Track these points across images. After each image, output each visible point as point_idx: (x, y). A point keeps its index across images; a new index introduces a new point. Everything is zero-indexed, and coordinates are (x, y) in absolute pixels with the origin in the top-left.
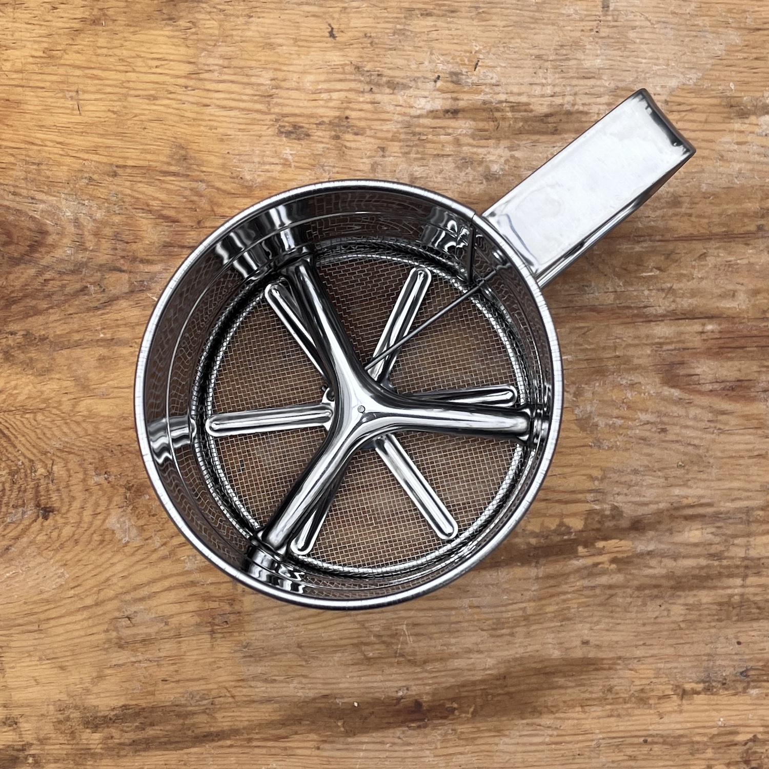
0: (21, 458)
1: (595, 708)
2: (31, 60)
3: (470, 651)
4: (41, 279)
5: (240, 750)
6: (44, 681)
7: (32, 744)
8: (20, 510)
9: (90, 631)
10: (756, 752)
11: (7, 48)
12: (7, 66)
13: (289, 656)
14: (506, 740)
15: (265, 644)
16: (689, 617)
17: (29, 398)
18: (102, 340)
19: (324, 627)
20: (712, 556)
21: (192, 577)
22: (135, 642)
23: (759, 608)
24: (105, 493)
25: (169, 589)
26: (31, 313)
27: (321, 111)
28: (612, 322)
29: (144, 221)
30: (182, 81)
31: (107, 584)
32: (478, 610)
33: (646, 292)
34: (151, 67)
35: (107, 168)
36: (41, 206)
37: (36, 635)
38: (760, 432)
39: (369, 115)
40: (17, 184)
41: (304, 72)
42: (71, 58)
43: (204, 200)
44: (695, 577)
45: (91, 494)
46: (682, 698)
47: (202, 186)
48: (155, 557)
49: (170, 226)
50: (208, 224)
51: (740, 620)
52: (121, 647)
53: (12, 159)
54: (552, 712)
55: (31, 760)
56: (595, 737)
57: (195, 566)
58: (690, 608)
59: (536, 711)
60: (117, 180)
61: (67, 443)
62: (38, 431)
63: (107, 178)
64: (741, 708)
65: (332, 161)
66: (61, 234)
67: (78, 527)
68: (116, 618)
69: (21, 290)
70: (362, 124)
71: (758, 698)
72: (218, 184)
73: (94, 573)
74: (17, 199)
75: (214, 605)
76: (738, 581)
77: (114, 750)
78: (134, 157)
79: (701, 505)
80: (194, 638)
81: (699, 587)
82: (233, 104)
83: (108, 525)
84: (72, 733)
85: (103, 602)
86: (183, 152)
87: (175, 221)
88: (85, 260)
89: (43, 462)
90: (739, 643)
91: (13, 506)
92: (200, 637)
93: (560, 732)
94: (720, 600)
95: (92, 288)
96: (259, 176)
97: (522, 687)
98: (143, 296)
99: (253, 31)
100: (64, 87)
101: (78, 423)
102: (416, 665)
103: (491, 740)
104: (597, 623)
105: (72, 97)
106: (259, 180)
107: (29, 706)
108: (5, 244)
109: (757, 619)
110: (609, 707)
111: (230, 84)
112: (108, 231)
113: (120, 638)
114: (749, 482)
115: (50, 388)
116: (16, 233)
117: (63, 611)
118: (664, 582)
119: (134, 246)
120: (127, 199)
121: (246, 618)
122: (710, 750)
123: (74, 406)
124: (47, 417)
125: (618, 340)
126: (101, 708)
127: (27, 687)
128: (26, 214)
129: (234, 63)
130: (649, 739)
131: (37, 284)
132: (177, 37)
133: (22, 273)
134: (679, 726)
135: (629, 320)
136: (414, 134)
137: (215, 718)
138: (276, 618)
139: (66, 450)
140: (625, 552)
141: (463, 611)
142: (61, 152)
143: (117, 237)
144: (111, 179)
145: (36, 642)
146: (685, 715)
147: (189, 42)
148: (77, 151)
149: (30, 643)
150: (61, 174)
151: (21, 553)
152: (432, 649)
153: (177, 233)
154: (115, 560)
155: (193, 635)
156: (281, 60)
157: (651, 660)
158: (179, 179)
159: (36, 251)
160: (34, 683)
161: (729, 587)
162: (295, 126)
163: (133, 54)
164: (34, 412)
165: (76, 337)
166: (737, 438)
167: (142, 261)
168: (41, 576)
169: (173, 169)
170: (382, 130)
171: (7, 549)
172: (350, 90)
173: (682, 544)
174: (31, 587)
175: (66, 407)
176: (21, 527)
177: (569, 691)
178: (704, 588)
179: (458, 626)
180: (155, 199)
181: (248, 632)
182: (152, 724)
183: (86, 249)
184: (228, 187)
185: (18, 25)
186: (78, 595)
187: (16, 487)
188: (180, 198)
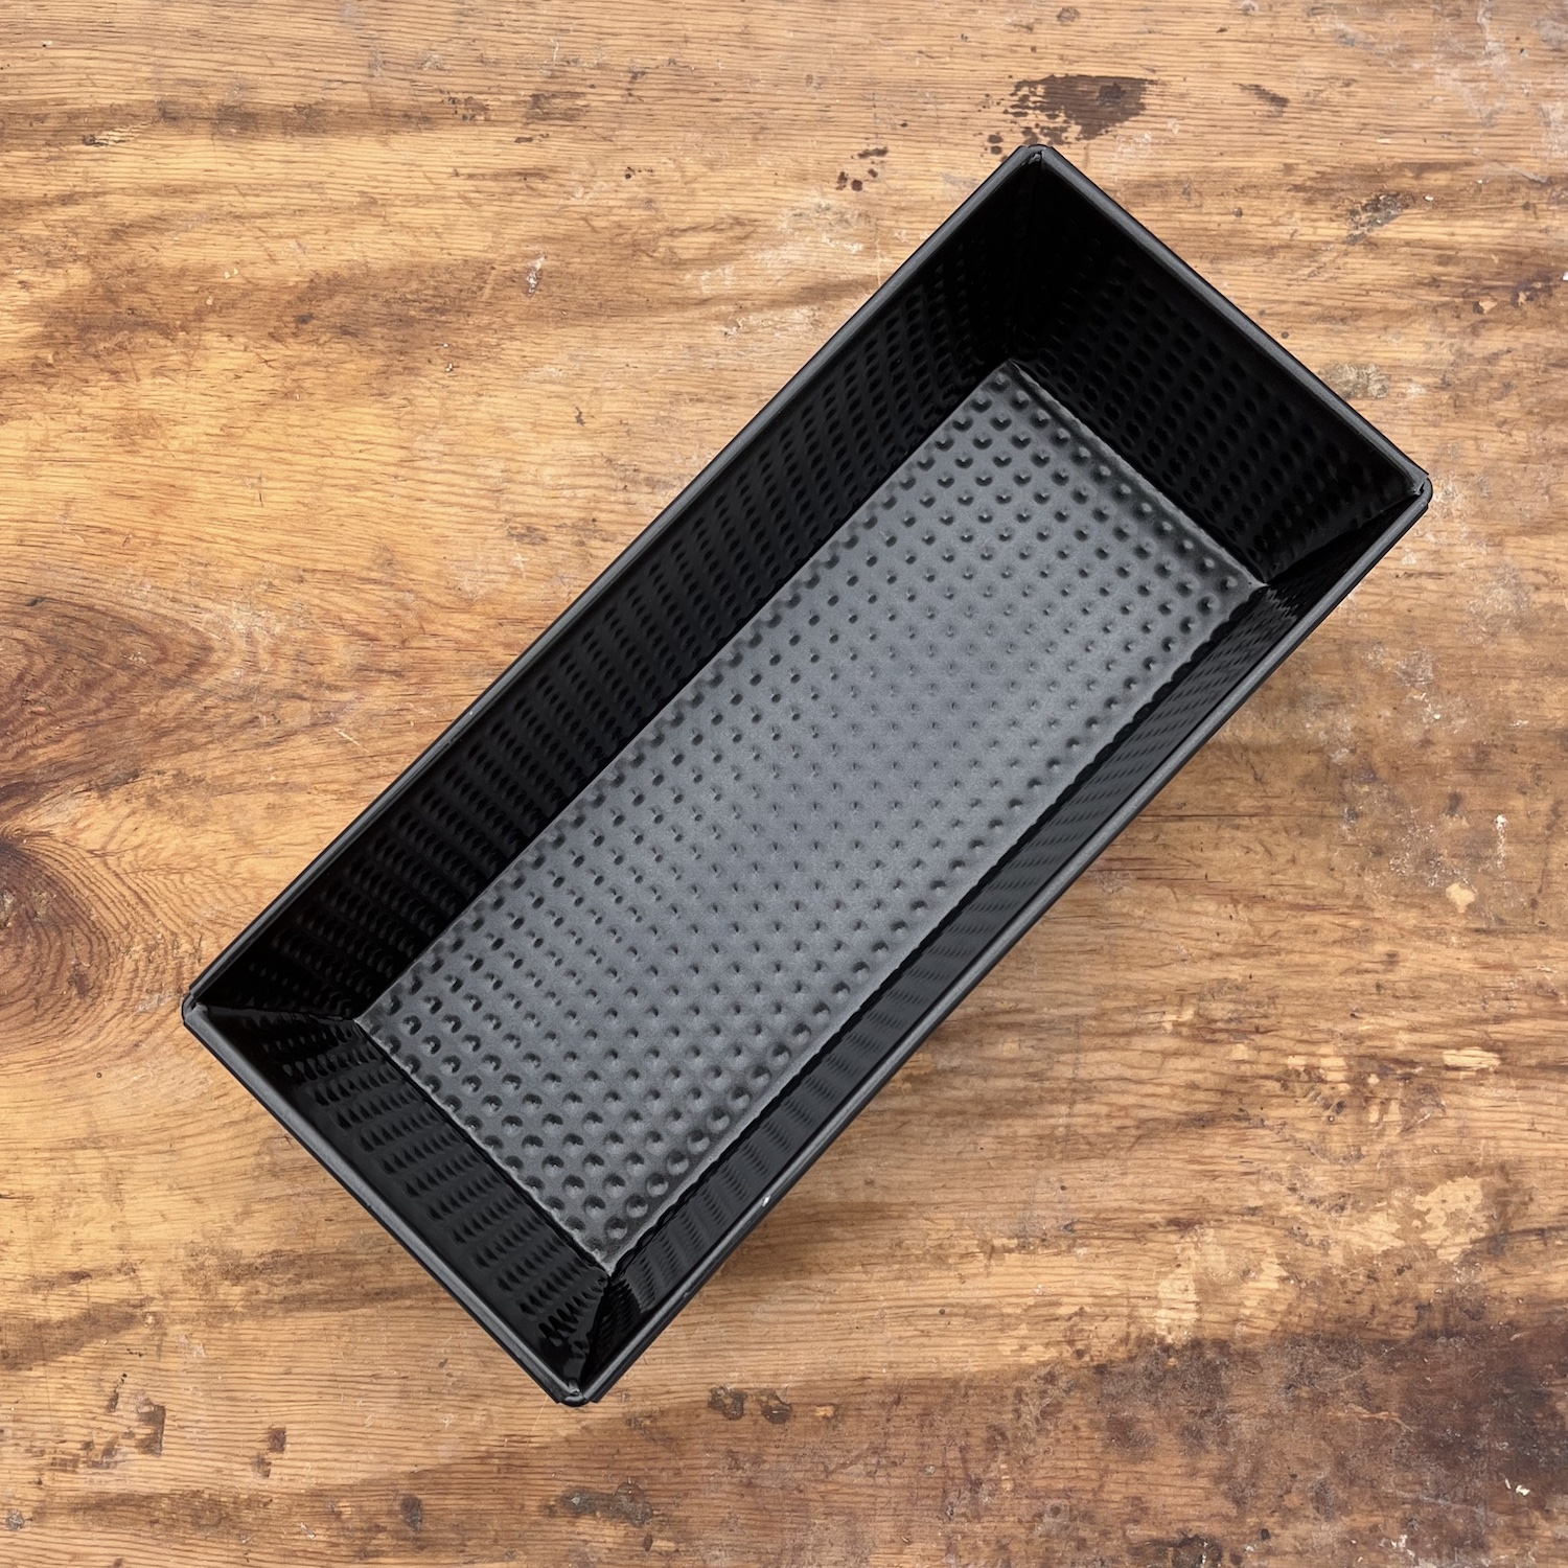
0: (161, 930)
1: (879, 1268)
2: (204, 438)
4: (200, 707)
5: (422, 1313)
6: (173, 1216)
7: (153, 1299)
8: (156, 995)
9: (236, 1154)
10: (1082, 1330)
11: (176, 423)
12: (175, 445)
14: (766, 1307)
16: (1000, 1153)
17: (176, 854)
18: (274, 784)
20: (1033, 1076)
22: (294, 1169)
23: (1089, 1144)
26: (185, 747)
27: (562, 511)
29: (335, 638)
30: (392, 470)
34: (353, 452)
35: (291, 572)
36: (206, 616)
37: (167, 1157)
38: (1093, 921)
39: (621, 518)
40: (178, 588)
41: (544, 464)
42: (255, 437)
43: (411, 615)
44: (1009, 1102)
46: (989, 1259)
47: (409, 597)
49: (367, 645)
50: (414, 644)
51: (1066, 1158)
52: (275, 1175)
53: (173, 558)
54: (825, 1272)
55: (150, 1319)
56: (877, 1305)
58: (1001, 1140)
59: (804, 1270)
60: (304, 587)
61: (221, 912)
62: (185, 896)
63: (291, 584)
64: (1064, 1271)
65: (573, 572)
66: (229, 651)
68: (271, 1137)
69: (175, 719)
70: (613, 528)
71: (1086, 1260)
72: (430, 596)
74: (176, 606)
76: (1064, 1109)
77: (258, 1309)
78: (327, 559)
79: (1019, 1011)
81: (1012, 1115)
82: (454, 499)
84: (206, 1285)
85: (255, 1116)
86: (388, 556)
87: (372, 639)
88: (256, 684)
89: (189, 936)
90: (1063, 1188)
91: (147, 991)
93: (835, 1298)
94: (1040, 1132)
95: (264, 719)
96: (482, 587)
97: (790, 1238)
98: (327, 730)
99: (483, 413)
100: (242, 471)
101: (235, 887)
103: (745, 1307)
104: (885, 1158)
105: (253, 485)
106: (481, 592)
107: (152, 1248)
108: (158, 662)
109: (1086, 1158)
110: (897, 1266)
111: (451, 475)
112: (288, 649)
113: (275, 1164)
114: (1080, 983)
115: (204, 842)
116: (173, 649)
117: (204, 1126)
118: (969, 1107)
119: (320, 669)
120: (316, 611)
122: (1024, 1326)
123: (232, 866)
124: (197, 879)
126: (245, 1254)
127: (151, 1224)
128: (187, 625)
129: (457, 450)
130: (947, 1310)
131: (195, 712)
132: (388, 416)
133: (177, 698)
134: (985, 1294)
137: (390, 1270)
139: (219, 922)
140: (921, 1068)
142: (235, 551)
143: (299, 657)
144: (296, 585)
145: (167, 1166)
146: (992, 1279)
147: (402, 424)
148: (256, 550)
149: (157, 1167)
150: (234, 577)
151: (155, 1050)
153: (375, 654)
156: (515, 448)
157: (952, 1207)
158: (381, 587)
159: (196, 671)
160: (161, 1219)
161: (1052, 1116)
162: (528, 529)
163: (332, 435)
164: (180, 872)
165: (240, 779)
166: (1065, 928)
167: (329, 687)
168: (177, 1081)
169: (374, 575)
171: (136, 1045)
172: (599, 487)
173: (994, 1059)
174: (164, 1096)
175: (222, 867)
176: (156, 1017)
177: (847, 1245)
178: (1021, 1116)
180: (349, 611)
182: (310, 1277)
183: (259, 671)
184: (442, 600)
185: (192, 396)
186: (223, 1107)
187: (152, 966)
188: (381, 611)
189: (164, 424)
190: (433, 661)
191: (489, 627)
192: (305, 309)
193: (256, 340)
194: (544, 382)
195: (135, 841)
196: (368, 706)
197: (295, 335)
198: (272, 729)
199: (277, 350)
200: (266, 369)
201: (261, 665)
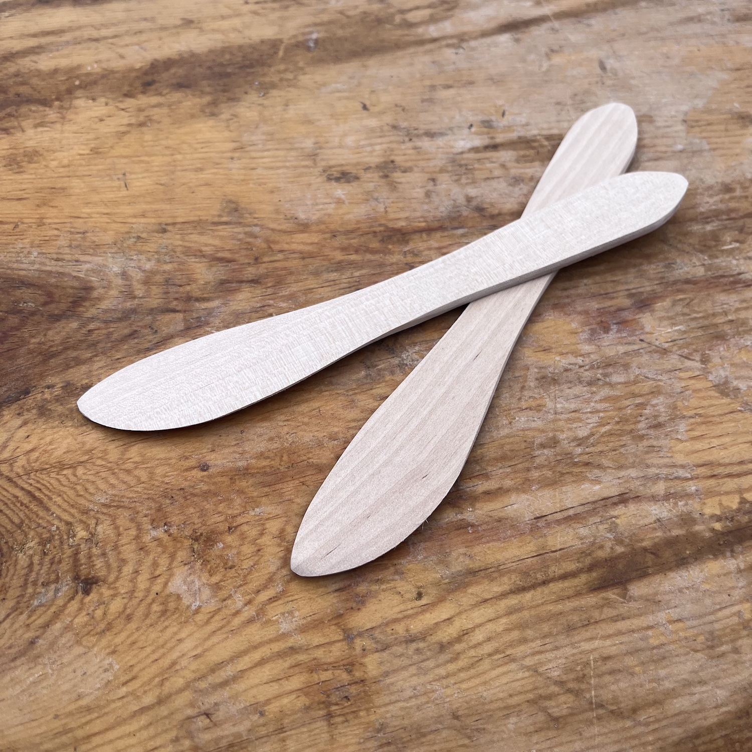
0: (56, 522)
2: (78, 157)
3: (688, 684)
4: (84, 331)
8: (53, 586)
9: (151, 745)
11: (54, 151)
12: (54, 164)
13: (445, 734)
15: (406, 722)
17: (68, 452)
19: (485, 683)
21: (290, 642)
24: (165, 548)
25: (262, 663)
27: (367, 159)
28: (711, 291)
29: (198, 265)
30: (228, 155)
31: (173, 670)
32: (680, 625)
33: (734, 262)
34: (196, 149)
35: (156, 227)
36: (86, 267)
39: (413, 157)
40: (60, 251)
41: (345, 136)
42: (119, 150)
43: (259, 240)
45: (148, 553)
47: (256, 229)
48: (237, 621)
49: (226, 266)
50: (266, 259)
53: (56, 232)
57: (294, 626)
60: (168, 235)
61: (115, 496)
62: (79, 488)
63: (156, 235)
66: (108, 287)
67: (131, 599)
68: (189, 718)
69: (62, 343)
70: (409, 164)
72: (273, 226)
73: (156, 656)
74: (60, 263)
75: (325, 676)
78: (182, 214)
80: (305, 730)
82: (280, 164)
83: (172, 588)
85: (169, 696)
86: (233, 206)
87: (229, 261)
88: (133, 307)
89: (85, 523)
91: (43, 584)
92: (313, 726)
95: (143, 331)
96: (314, 214)
98: (201, 331)
102: (623, 718)
105: (119, 179)
106: (314, 218)
108: (45, 304)
111: (275, 151)
112: (159, 278)
115: (93, 437)
116: (58, 293)
117: (111, 719)
119: (188, 288)
120: (179, 249)
121: (374, 687)
123: (123, 453)
124: (90, 470)
125: (725, 306)
128: (70, 275)
129: (277, 137)
131: (79, 337)
132: (220, 126)
133: (63, 328)
135: (728, 287)
136: (461, 166)
138: (415, 681)
139: (114, 505)
141: (662, 629)
142: (109, 221)
143: (167, 281)
144: (161, 235)
147: (232, 128)
148: (124, 218)
151: (52, 644)
152: (638, 690)
153: (234, 271)
154: (183, 635)
155: (303, 725)
156: (320, 130)
158: (231, 226)
159: (81, 306)
162: (343, 173)
163: (179, 142)
164: (73, 467)
167: (197, 300)
168: (79, 673)
169: (224, 219)
170: (429, 167)
171: (32, 643)
172: (391, 142)
174: (63, 693)
175: (114, 455)
176: (53, 609)
179: (661, 650)
180: (206, 245)
181: (380, 707)
183: (135, 298)
184: (284, 227)
185: (66, 135)
186: (132, 693)
187: (47, 559)
188: (235, 242)
189: (45, 154)
190: (285, 269)
191: (325, 239)
192: (149, 78)
193: (114, 99)
194: (334, 92)
195: (28, 447)
196: (234, 308)
197: (143, 93)
198: (151, 337)
199: (130, 103)
200: (123, 113)
201: (137, 293)
